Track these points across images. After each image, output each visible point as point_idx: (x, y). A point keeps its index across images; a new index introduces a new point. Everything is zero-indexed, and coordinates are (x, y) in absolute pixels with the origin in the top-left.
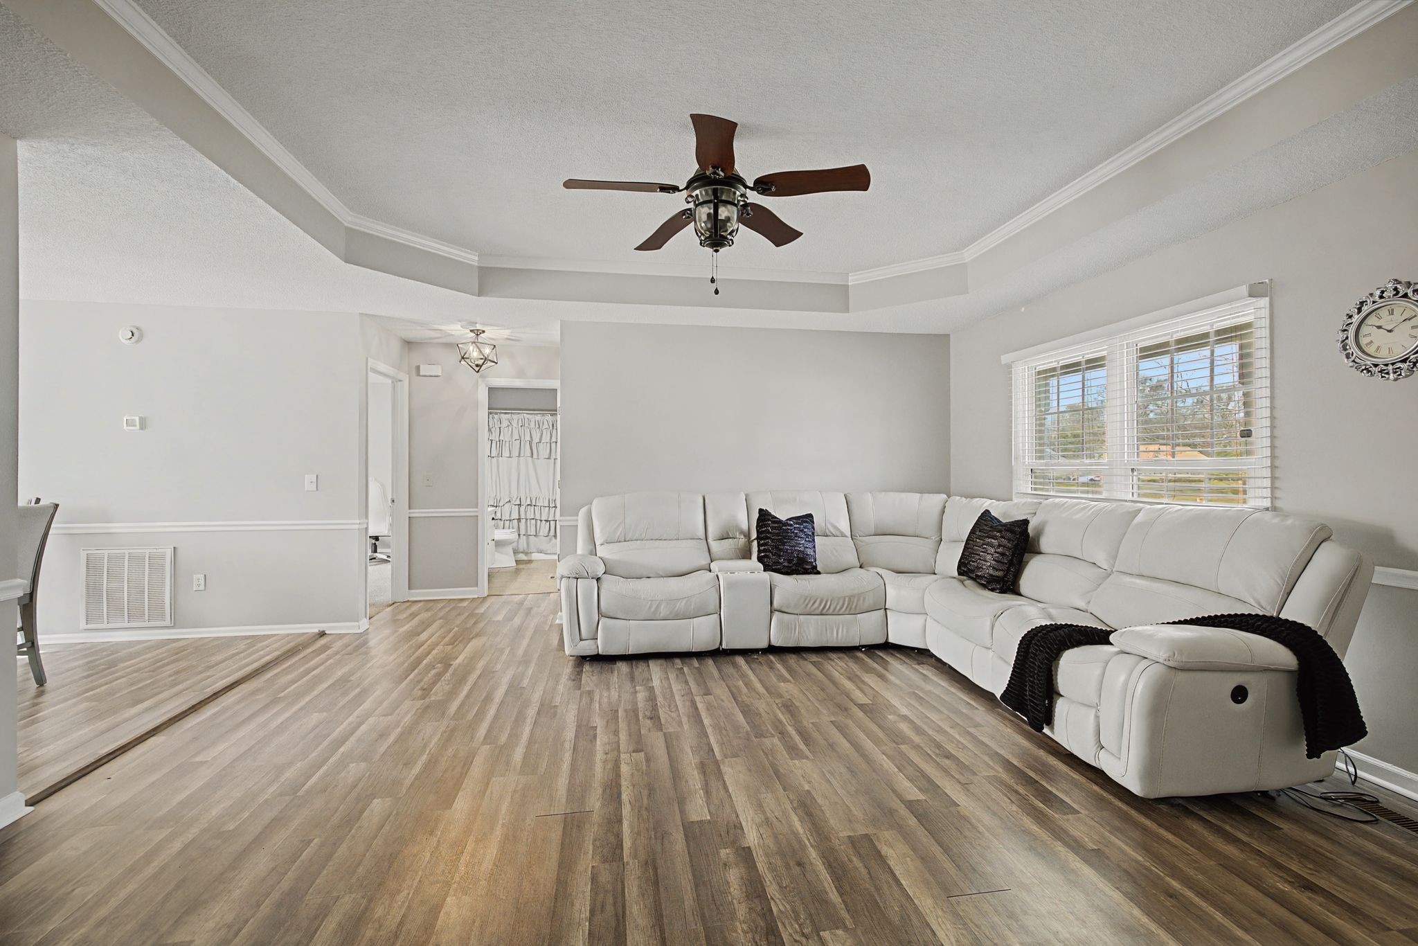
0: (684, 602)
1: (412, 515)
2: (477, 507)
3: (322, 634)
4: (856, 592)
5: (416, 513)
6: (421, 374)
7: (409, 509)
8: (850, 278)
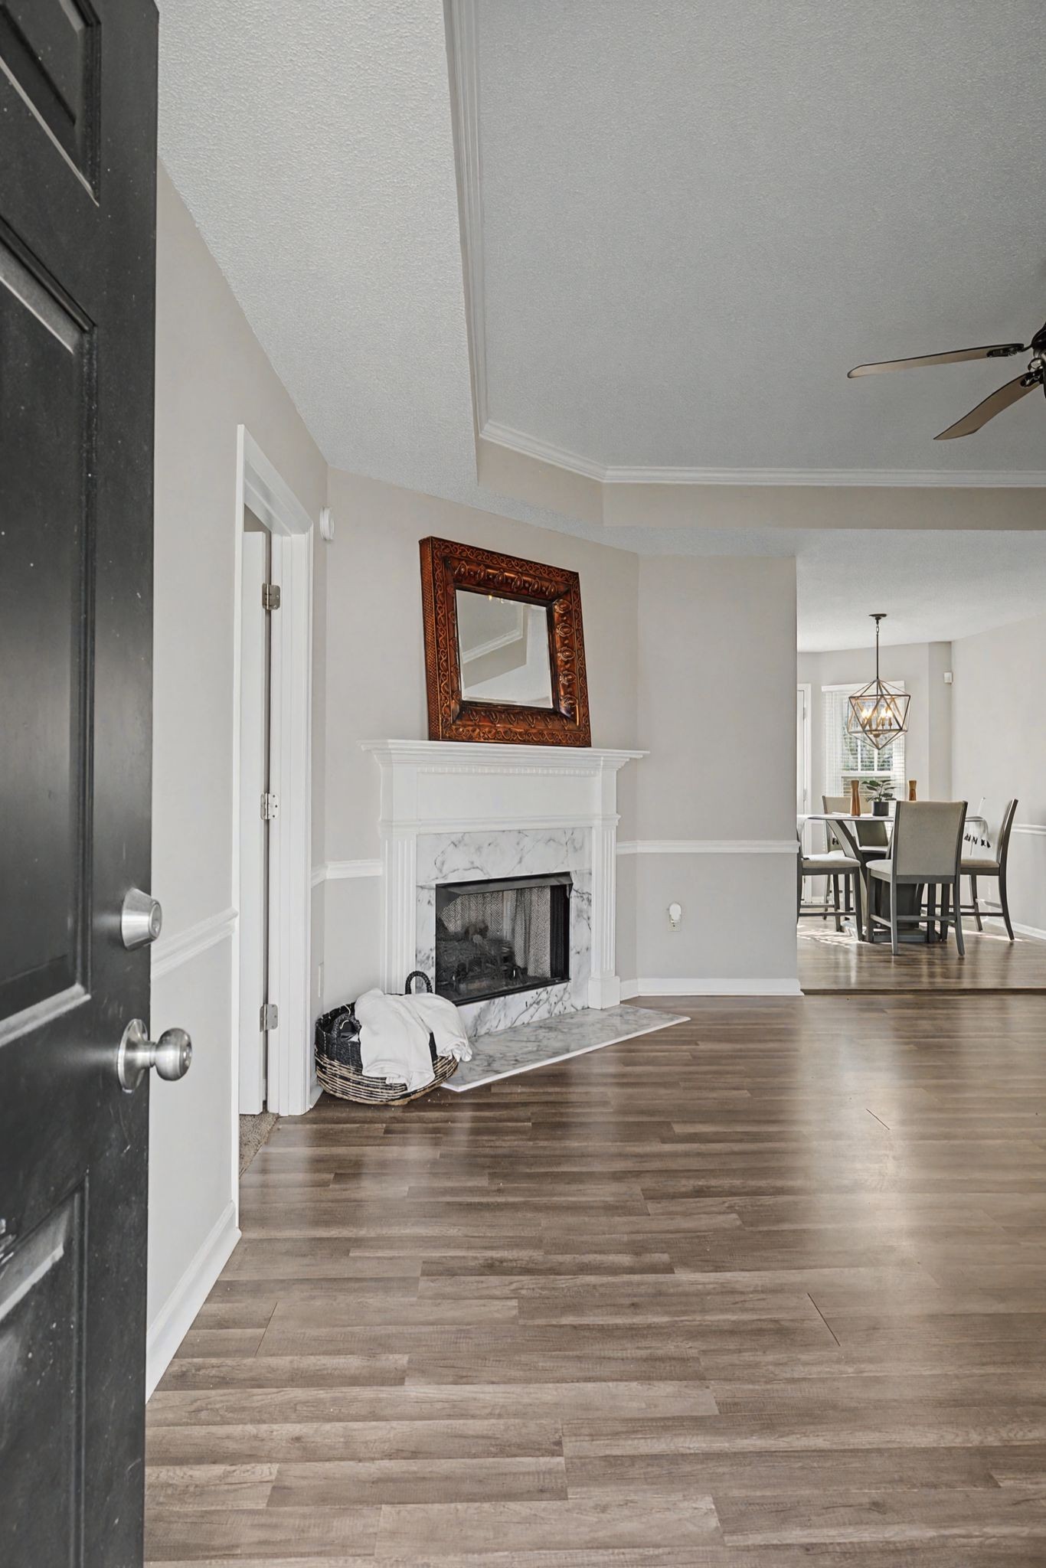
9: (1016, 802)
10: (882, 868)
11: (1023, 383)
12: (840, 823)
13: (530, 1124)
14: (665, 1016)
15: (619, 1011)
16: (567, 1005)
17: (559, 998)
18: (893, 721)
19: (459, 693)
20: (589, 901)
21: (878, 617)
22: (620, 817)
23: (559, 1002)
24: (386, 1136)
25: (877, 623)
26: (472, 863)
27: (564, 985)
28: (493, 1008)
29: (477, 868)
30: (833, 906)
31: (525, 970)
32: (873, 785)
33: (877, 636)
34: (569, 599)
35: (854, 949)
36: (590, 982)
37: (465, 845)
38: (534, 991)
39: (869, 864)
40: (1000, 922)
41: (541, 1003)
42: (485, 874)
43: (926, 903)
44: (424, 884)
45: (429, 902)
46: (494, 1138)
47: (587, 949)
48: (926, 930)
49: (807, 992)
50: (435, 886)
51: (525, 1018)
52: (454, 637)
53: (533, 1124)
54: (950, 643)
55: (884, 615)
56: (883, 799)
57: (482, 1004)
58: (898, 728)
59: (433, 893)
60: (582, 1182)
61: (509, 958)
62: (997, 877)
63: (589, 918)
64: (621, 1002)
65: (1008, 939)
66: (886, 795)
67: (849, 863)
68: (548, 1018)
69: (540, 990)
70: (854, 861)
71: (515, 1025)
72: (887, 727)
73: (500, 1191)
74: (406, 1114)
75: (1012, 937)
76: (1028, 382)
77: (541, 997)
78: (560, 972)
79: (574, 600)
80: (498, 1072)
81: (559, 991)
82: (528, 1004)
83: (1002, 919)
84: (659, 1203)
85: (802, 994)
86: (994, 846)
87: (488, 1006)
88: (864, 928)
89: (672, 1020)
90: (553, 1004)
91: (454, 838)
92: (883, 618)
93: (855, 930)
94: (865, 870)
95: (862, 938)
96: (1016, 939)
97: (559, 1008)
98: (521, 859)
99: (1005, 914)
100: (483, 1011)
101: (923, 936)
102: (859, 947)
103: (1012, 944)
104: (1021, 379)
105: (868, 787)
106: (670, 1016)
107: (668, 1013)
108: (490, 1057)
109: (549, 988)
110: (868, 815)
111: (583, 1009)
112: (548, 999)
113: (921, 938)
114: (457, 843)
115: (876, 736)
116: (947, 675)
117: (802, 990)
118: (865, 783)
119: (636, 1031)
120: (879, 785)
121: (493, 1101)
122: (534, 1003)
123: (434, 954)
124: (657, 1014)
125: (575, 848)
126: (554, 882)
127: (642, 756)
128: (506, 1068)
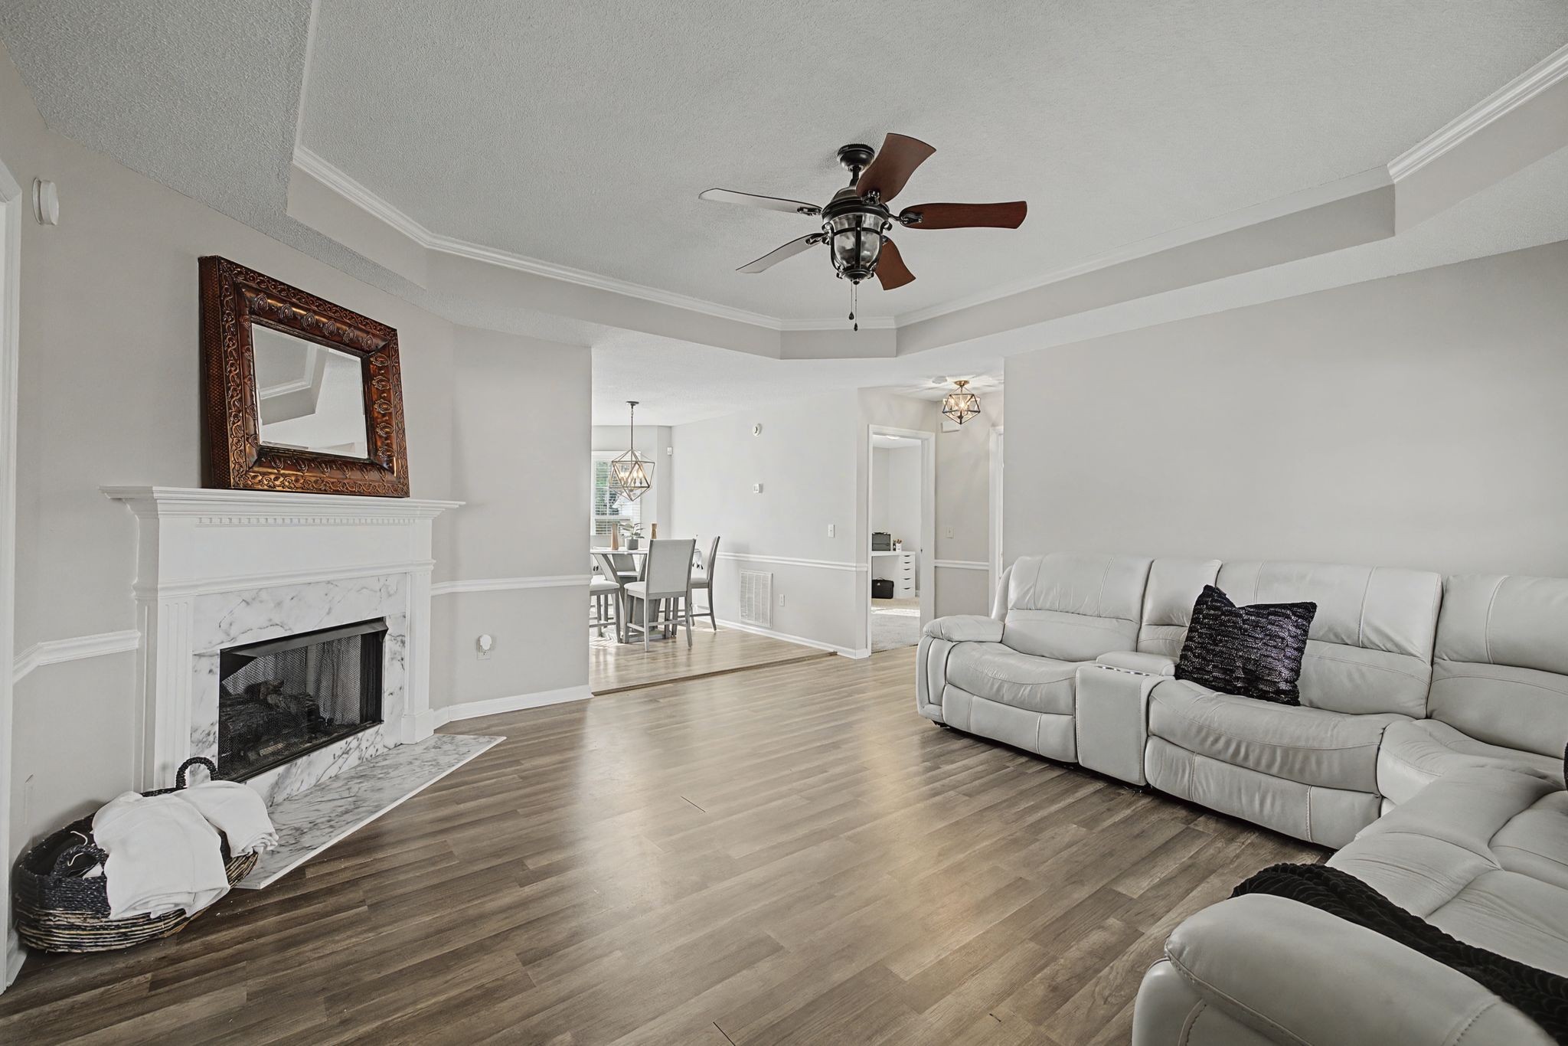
0: (1029, 688)
1: (937, 565)
2: (988, 561)
3: (834, 654)
4: (1302, 744)
5: (941, 563)
6: (944, 430)
7: (936, 558)
8: (1392, 172)
9: (719, 537)
10: (636, 589)
11: (808, 241)
12: (605, 556)
13: (366, 907)
14: (482, 739)
15: (432, 743)
16: (379, 746)
17: (371, 742)
18: (644, 480)
19: (256, 436)
20: (403, 642)
21: (633, 404)
22: (435, 561)
23: (370, 746)
24: (153, 993)
25: (632, 408)
26: (270, 620)
27: (375, 729)
28: (294, 770)
29: (277, 625)
30: (596, 618)
31: (331, 720)
33: (633, 417)
34: (388, 354)
35: (613, 650)
36: (402, 719)
37: (261, 602)
38: (344, 741)
39: (626, 586)
40: (708, 619)
41: (350, 752)
42: (286, 630)
43: (664, 610)
44: (204, 651)
45: (211, 671)
46: (319, 943)
47: (400, 689)
48: (663, 630)
49: (596, 694)
50: (219, 652)
51: (333, 772)
52: (250, 374)
53: (368, 906)
54: (670, 427)
55: (637, 403)
56: (635, 538)
57: (281, 769)
58: (646, 485)
59: (217, 661)
60: (448, 968)
61: (313, 713)
62: (707, 589)
63: (402, 659)
64: (436, 731)
65: (712, 630)
66: (636, 534)
67: (609, 585)
68: (359, 765)
69: (349, 739)
70: (615, 584)
71: (320, 782)
72: (638, 484)
73: (345, 1023)
74: (186, 946)
75: (715, 629)
76: (811, 241)
77: (352, 746)
78: (372, 715)
79: (392, 356)
80: (310, 848)
81: (372, 735)
82: (336, 756)
83: (709, 617)
84: (539, 965)
85: (593, 696)
86: (706, 567)
87: (288, 771)
88: (622, 633)
89: (489, 742)
90: (364, 749)
91: (247, 596)
92: (637, 405)
93: (614, 635)
94: (622, 589)
95: (620, 641)
96: (717, 630)
97: (372, 751)
98: (330, 609)
99: (711, 614)
100: (282, 778)
102: (618, 648)
103: (715, 634)
104: (806, 238)
105: (624, 529)
106: (487, 738)
107: (484, 735)
108: (297, 829)
109: (360, 735)
110: (623, 549)
111: (395, 747)
112: (358, 747)
113: (660, 636)
114: (249, 600)
115: (632, 491)
116: (669, 449)
117: (593, 693)
119: (459, 761)
120: (632, 527)
121: (312, 889)
122: (343, 753)
123: (216, 728)
124: (475, 739)
125: (388, 593)
126: (368, 630)
127: (457, 506)
128: (323, 839)
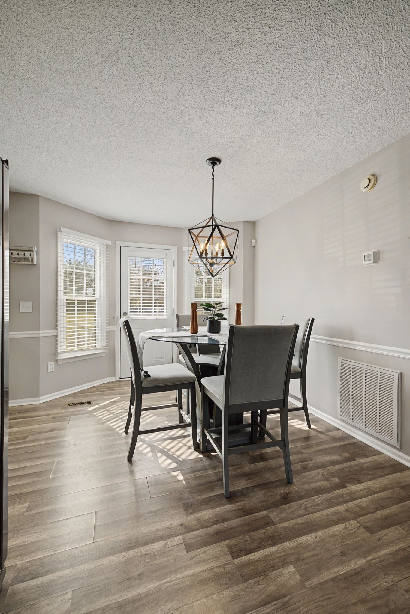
9: (313, 320)
21: (214, 161)
25: (213, 168)
32: (208, 307)
33: (213, 179)
54: (254, 223)
56: (216, 318)
58: (229, 256)
62: (299, 380)
65: (306, 426)
66: (218, 315)
70: (191, 375)
75: (310, 424)
99: (305, 409)
101: (248, 438)
103: (309, 430)
105: (204, 308)
113: (245, 439)
115: (212, 265)
116: (253, 241)
118: (202, 305)
120: (214, 307)
